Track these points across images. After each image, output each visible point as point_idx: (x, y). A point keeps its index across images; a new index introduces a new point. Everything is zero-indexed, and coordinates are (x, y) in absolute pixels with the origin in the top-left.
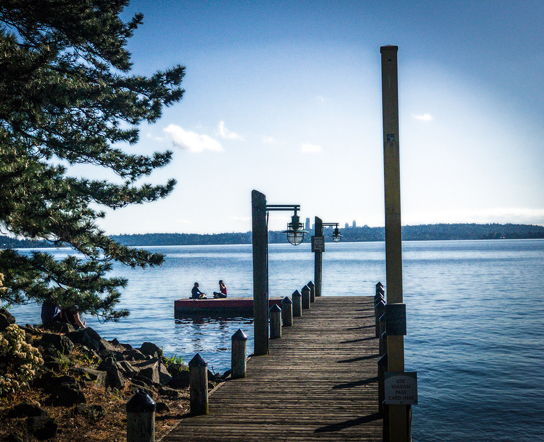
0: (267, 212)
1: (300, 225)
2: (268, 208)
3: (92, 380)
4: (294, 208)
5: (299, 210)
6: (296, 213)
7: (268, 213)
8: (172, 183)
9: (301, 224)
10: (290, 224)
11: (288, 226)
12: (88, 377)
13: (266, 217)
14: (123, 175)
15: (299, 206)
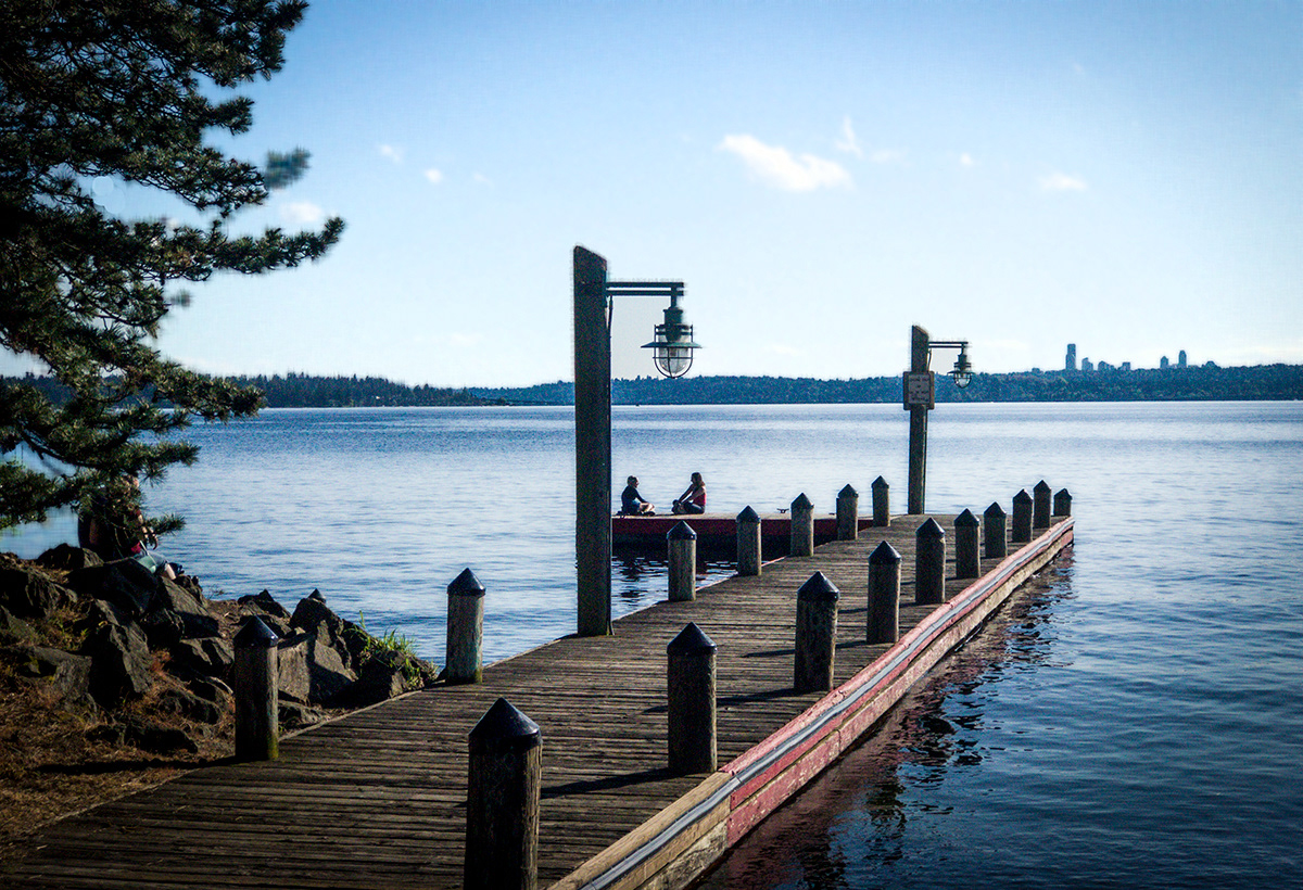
0: (608, 299)
1: (683, 331)
2: (611, 289)
3: (41, 676)
4: (669, 289)
5: (681, 294)
6: (674, 302)
7: (611, 301)
8: (334, 228)
9: (685, 327)
10: (661, 327)
11: (656, 333)
12: (34, 668)
13: (608, 310)
14: (201, 205)
15: (682, 285)
